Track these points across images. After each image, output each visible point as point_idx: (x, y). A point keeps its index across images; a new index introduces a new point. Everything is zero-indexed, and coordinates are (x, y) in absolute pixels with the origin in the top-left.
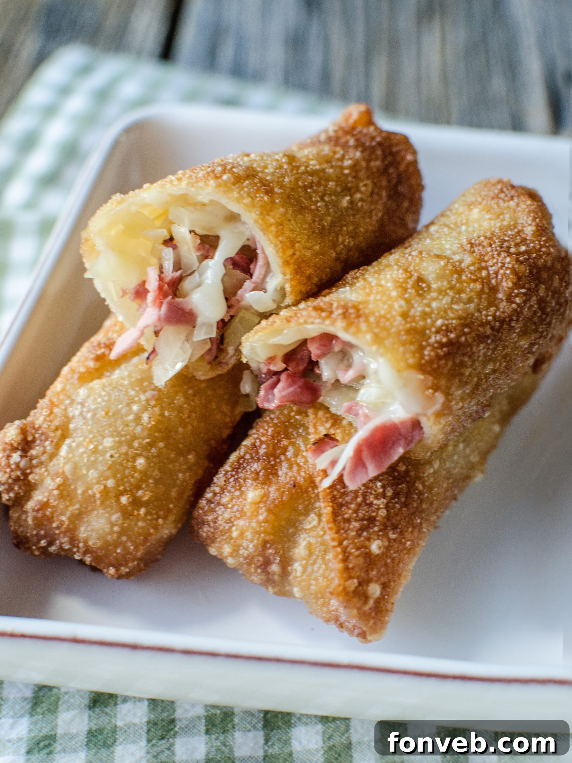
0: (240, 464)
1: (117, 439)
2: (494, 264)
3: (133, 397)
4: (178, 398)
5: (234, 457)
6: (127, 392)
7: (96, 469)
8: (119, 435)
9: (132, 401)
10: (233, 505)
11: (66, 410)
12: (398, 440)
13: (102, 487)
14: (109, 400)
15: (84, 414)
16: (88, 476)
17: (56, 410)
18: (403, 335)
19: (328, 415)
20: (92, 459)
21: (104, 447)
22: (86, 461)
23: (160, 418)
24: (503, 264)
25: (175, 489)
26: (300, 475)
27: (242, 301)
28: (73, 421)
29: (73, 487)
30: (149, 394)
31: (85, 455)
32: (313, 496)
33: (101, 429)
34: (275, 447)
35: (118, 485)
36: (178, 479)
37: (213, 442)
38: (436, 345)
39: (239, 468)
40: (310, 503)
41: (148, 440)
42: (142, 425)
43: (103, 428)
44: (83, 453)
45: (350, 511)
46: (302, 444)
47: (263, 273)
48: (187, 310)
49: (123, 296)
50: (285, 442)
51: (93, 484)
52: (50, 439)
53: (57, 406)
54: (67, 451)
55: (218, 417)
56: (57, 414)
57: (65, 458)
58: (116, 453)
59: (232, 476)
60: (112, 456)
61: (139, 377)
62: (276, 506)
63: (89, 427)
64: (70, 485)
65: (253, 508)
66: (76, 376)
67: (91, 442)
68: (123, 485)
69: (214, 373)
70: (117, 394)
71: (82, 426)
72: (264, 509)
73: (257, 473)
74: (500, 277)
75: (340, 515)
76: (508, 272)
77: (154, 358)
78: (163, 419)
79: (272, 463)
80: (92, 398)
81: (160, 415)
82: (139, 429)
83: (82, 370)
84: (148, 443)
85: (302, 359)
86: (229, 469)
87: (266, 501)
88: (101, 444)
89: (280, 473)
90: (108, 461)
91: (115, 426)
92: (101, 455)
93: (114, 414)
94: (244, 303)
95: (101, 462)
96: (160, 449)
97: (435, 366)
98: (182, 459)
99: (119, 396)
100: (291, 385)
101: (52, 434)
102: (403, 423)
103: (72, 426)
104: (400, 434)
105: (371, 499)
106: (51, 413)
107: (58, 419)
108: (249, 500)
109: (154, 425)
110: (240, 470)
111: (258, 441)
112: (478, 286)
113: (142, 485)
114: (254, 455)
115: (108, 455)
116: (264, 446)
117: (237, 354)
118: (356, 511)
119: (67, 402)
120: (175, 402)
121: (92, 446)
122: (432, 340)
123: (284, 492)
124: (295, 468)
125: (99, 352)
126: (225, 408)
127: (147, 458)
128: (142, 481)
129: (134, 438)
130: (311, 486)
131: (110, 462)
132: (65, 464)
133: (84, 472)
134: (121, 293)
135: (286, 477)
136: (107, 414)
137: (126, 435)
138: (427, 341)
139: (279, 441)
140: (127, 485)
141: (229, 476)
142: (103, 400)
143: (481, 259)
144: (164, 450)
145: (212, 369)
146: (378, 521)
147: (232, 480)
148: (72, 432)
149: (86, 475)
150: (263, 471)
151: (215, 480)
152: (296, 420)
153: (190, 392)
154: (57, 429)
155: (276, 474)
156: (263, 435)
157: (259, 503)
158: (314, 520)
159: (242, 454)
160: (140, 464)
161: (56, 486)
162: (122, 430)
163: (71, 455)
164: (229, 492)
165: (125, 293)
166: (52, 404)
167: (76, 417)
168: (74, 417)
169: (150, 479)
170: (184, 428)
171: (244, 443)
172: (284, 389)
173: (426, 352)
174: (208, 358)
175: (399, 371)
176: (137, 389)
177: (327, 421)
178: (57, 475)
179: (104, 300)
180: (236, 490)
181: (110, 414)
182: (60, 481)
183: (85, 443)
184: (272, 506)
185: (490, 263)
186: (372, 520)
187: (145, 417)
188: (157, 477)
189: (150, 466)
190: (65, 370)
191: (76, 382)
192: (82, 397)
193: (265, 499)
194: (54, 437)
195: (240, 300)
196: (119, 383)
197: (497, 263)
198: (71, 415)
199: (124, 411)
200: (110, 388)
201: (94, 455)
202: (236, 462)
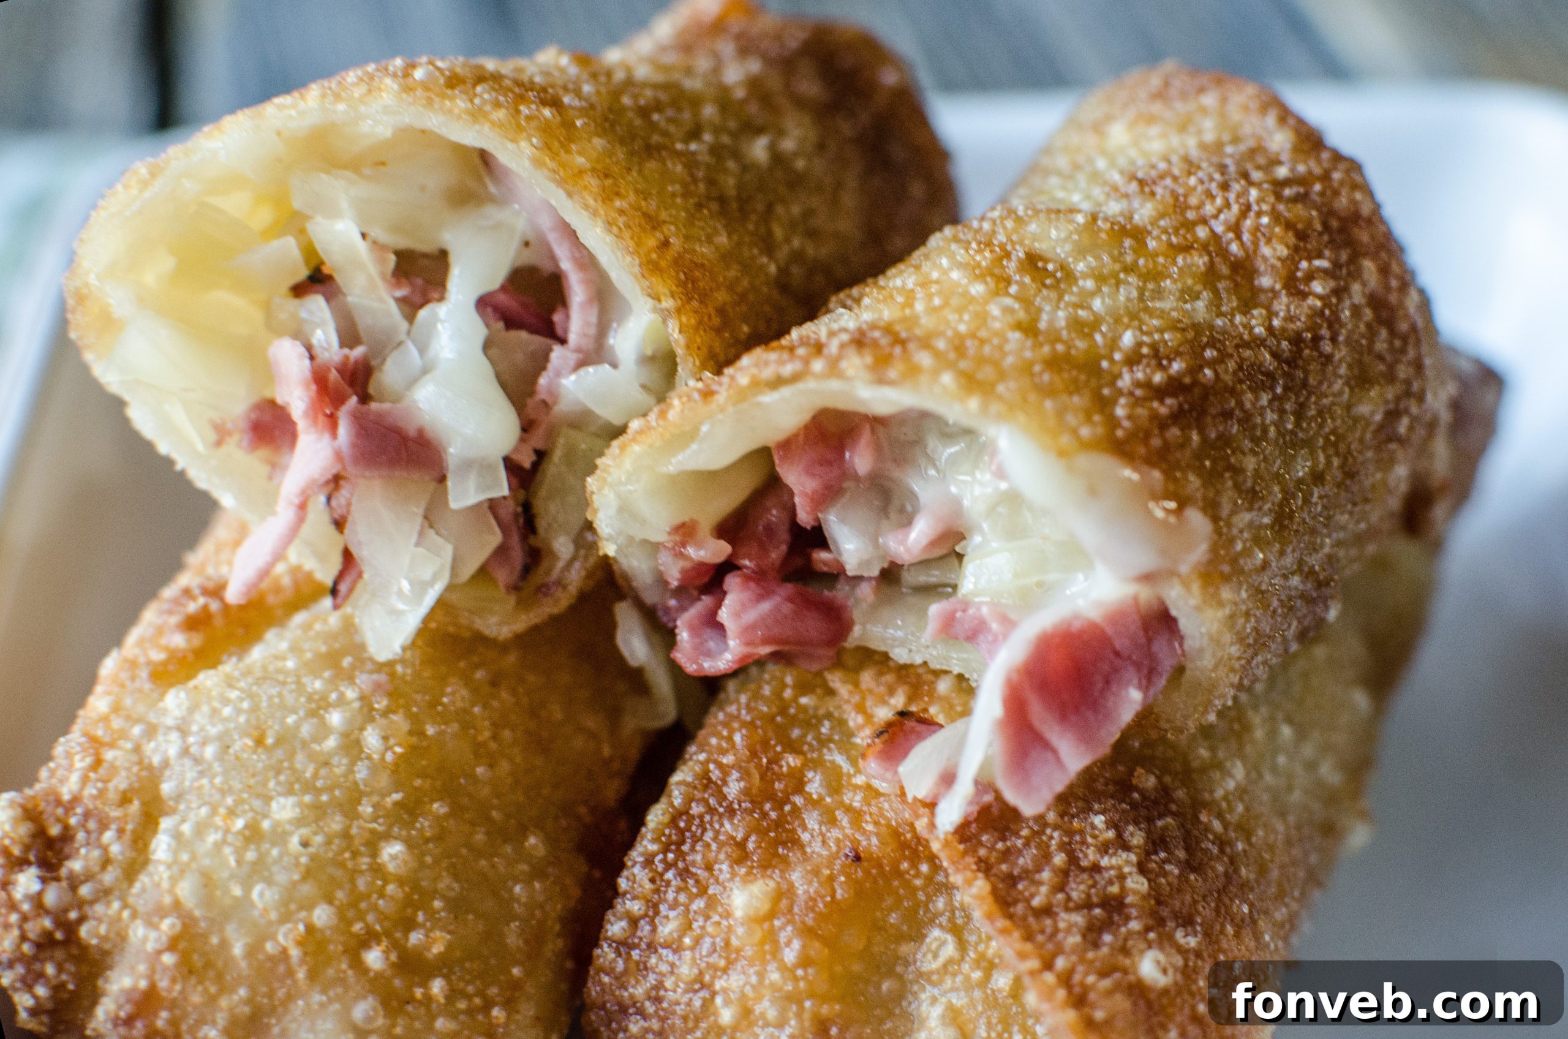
0: (681, 832)
1: (307, 798)
2: (1220, 211)
3: (324, 698)
4: (449, 690)
5: (656, 816)
6: (298, 682)
7: (269, 882)
8: (309, 787)
9: (318, 707)
10: (697, 941)
11: (137, 749)
12: (1116, 670)
13: (301, 927)
14: (255, 709)
15: (193, 750)
16: (253, 905)
17: (109, 755)
18: (1041, 373)
19: (889, 678)
20: (251, 855)
21: (276, 824)
22: (232, 862)
23: (414, 740)
24: (1246, 209)
25: (515, 925)
26: (864, 832)
27: (555, 403)
28: (167, 773)
29: (215, 940)
30: (364, 680)
31: (227, 850)
32: (918, 882)
33: (252, 782)
34: (768, 774)
35: (344, 919)
36: (514, 899)
37: (582, 810)
38: (1139, 392)
39: (683, 842)
40: (917, 905)
41: (397, 797)
42: (369, 758)
43: (258, 778)
44: (218, 846)
45: (1044, 889)
46: (840, 759)
47: (593, 319)
48: (412, 432)
49: (219, 443)
50: (791, 761)
51: (270, 923)
52: (114, 827)
53: (112, 745)
54: (169, 845)
55: (579, 742)
56: (118, 763)
57: (169, 867)
58: (315, 833)
59: (668, 866)
60: (305, 844)
61: (323, 649)
62: (821, 917)
63: (218, 781)
64: (205, 936)
65: (758, 935)
66: (144, 674)
67: (232, 813)
68: (361, 917)
69: (532, 615)
70: (274, 691)
71: (194, 780)
72: (789, 928)
73: (741, 845)
74: (1246, 237)
75: (1015, 902)
76: (1265, 220)
77: (351, 590)
78: (425, 744)
79: (773, 815)
80: (205, 709)
81: (411, 733)
82: (361, 772)
83: (157, 656)
84: (396, 804)
85: (770, 530)
86: (653, 847)
87: (790, 910)
88: (265, 816)
89: (805, 837)
90: (297, 858)
91: (292, 768)
92: (274, 844)
93: (279, 742)
94: (562, 407)
95: (277, 861)
96: (438, 819)
97: (1156, 442)
98: (508, 849)
99: (280, 695)
100: (760, 598)
101: (115, 813)
102: (1117, 617)
103: (166, 788)
104: (1117, 654)
105: (1091, 857)
106: (98, 763)
107: (123, 773)
108: (739, 913)
109: (401, 756)
110: (685, 848)
111: (712, 766)
112: (1200, 261)
113: (415, 915)
114: (712, 801)
115: (294, 842)
116: (735, 775)
117: (582, 552)
118: (1061, 887)
119: (137, 730)
120: (445, 700)
121: (239, 823)
122: (1125, 381)
123: (831, 878)
124: (844, 820)
125: (192, 607)
126: (592, 722)
127: (409, 844)
128: (408, 902)
129: (355, 795)
130: (905, 858)
131: (303, 860)
132: (174, 881)
133: (237, 891)
134: (212, 436)
135: (824, 842)
136: (259, 742)
137: (330, 789)
138: (1112, 383)
139: (775, 760)
140: (370, 918)
141: (660, 867)
142: (239, 711)
143: (1179, 205)
144: (452, 821)
145: (523, 604)
146: (1132, 906)
147: (669, 875)
148: (171, 803)
149: (245, 901)
150: (753, 838)
151: (623, 883)
152: (804, 709)
153: (479, 675)
154: (125, 800)
155: (795, 843)
156: (724, 752)
157: (771, 915)
158: (944, 943)
159: (677, 802)
160: (394, 857)
161: (164, 939)
162: (315, 776)
163: (185, 857)
164: (673, 906)
165: (221, 434)
166: (95, 745)
167: (172, 762)
168: (166, 764)
169: (434, 898)
170: (491, 766)
171: (677, 777)
172: (744, 607)
173: (1120, 412)
174: (503, 576)
175: (1062, 454)
176: (327, 674)
177: (891, 692)
178: (161, 912)
179: (169, 462)
180: (692, 898)
181: (270, 741)
182: (173, 925)
183: (218, 821)
184: (810, 920)
185: (1209, 209)
186: (1115, 906)
187: (372, 739)
188: (452, 894)
189: (422, 865)
190: (109, 666)
191: (147, 686)
192: (177, 713)
193: (784, 903)
194: (125, 818)
195: (549, 401)
196: (271, 668)
197: (1228, 205)
198: (156, 760)
199: (306, 730)
200: (250, 680)
201: (252, 847)
202: (667, 825)
